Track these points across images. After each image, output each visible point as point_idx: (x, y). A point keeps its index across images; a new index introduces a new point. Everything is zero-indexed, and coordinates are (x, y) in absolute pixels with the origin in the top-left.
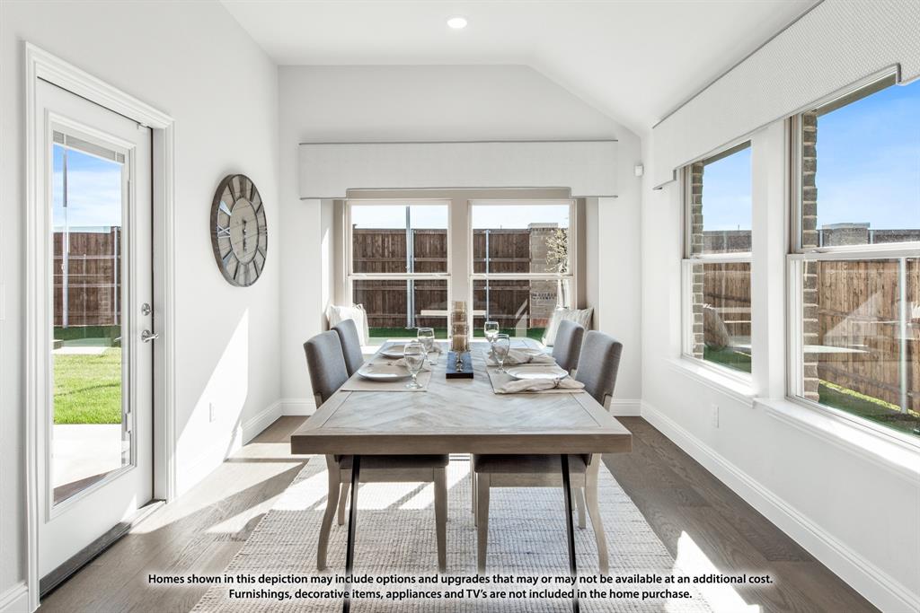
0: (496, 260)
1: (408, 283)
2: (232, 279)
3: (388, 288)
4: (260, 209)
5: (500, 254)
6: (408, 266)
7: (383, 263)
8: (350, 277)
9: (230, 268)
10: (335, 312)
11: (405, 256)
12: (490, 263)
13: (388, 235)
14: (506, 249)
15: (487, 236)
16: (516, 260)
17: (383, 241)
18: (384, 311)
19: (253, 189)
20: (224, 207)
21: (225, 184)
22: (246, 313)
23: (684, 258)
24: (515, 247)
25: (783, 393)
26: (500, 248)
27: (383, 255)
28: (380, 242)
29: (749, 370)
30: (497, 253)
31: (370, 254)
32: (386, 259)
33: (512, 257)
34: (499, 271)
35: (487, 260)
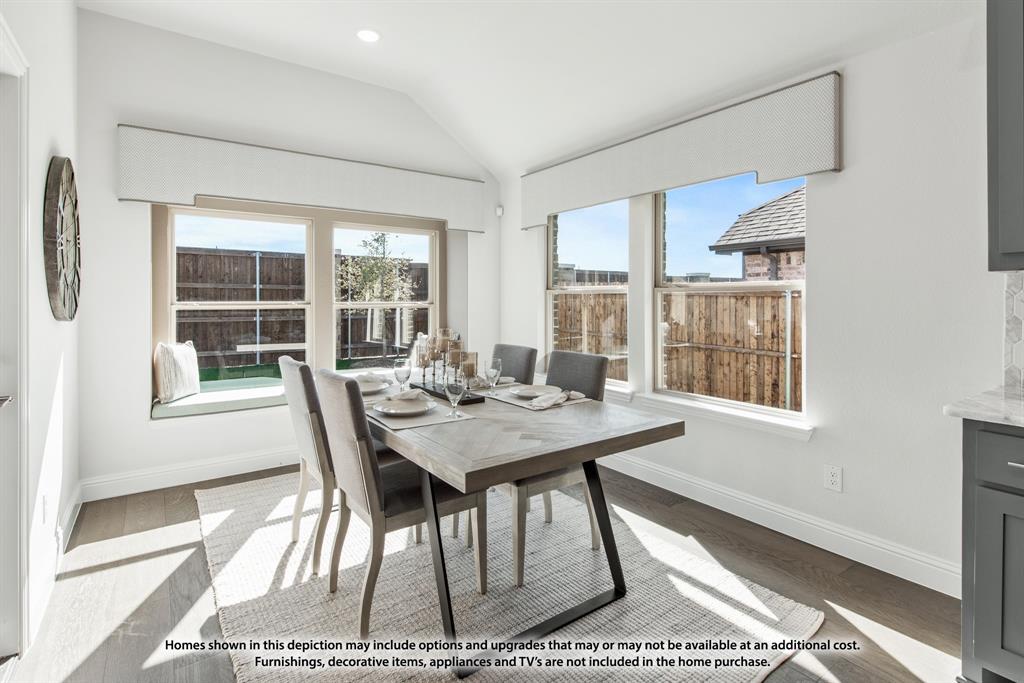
0: (268, 286)
5: (273, 280)
8: (173, 306)
10: (168, 352)
12: (260, 289)
14: (280, 277)
16: (292, 287)
23: (548, 289)
24: (291, 274)
25: (651, 389)
26: (273, 274)
29: (626, 380)
30: (270, 279)
33: (287, 284)
34: (271, 299)
35: (258, 286)
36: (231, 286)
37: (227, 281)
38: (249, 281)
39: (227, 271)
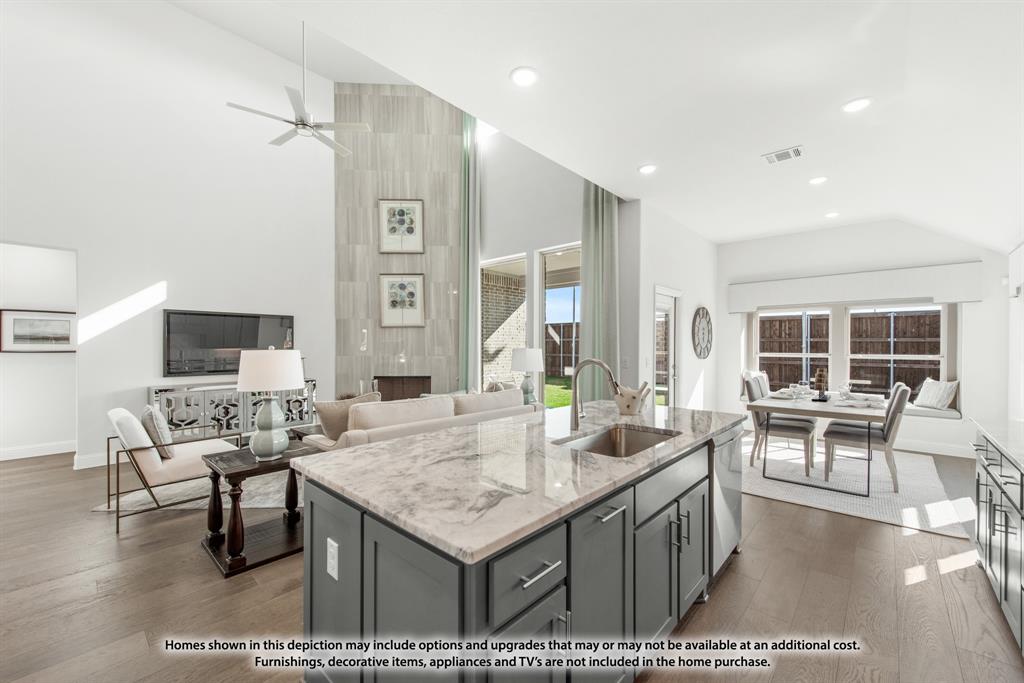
0: (903, 340)
1: (804, 360)
2: (699, 356)
3: (785, 363)
4: (709, 322)
5: (908, 334)
6: (804, 345)
7: (780, 343)
8: (757, 355)
9: (699, 350)
11: (801, 338)
12: (895, 343)
13: (785, 321)
14: (916, 331)
15: (892, 319)
16: (928, 340)
17: (780, 326)
18: (780, 380)
19: (707, 312)
20: (698, 319)
21: (697, 313)
22: (702, 375)
26: (909, 329)
27: (780, 336)
28: (777, 326)
30: (905, 333)
31: (768, 335)
32: (783, 340)
33: (924, 337)
35: (892, 340)
36: (868, 340)
37: (864, 335)
38: (884, 336)
39: (864, 328)
